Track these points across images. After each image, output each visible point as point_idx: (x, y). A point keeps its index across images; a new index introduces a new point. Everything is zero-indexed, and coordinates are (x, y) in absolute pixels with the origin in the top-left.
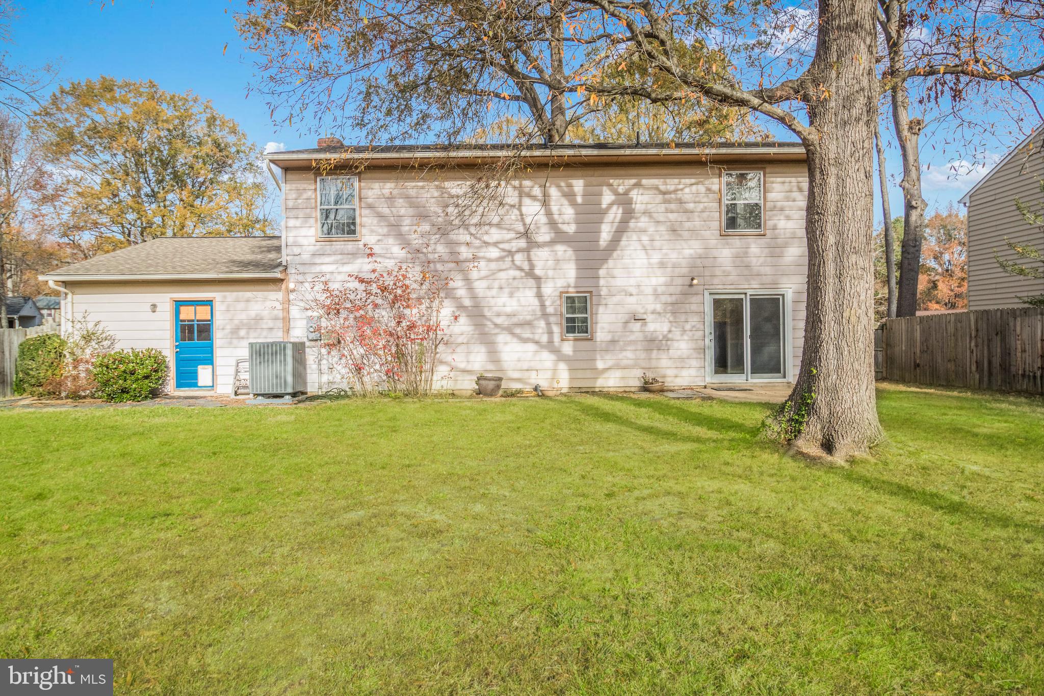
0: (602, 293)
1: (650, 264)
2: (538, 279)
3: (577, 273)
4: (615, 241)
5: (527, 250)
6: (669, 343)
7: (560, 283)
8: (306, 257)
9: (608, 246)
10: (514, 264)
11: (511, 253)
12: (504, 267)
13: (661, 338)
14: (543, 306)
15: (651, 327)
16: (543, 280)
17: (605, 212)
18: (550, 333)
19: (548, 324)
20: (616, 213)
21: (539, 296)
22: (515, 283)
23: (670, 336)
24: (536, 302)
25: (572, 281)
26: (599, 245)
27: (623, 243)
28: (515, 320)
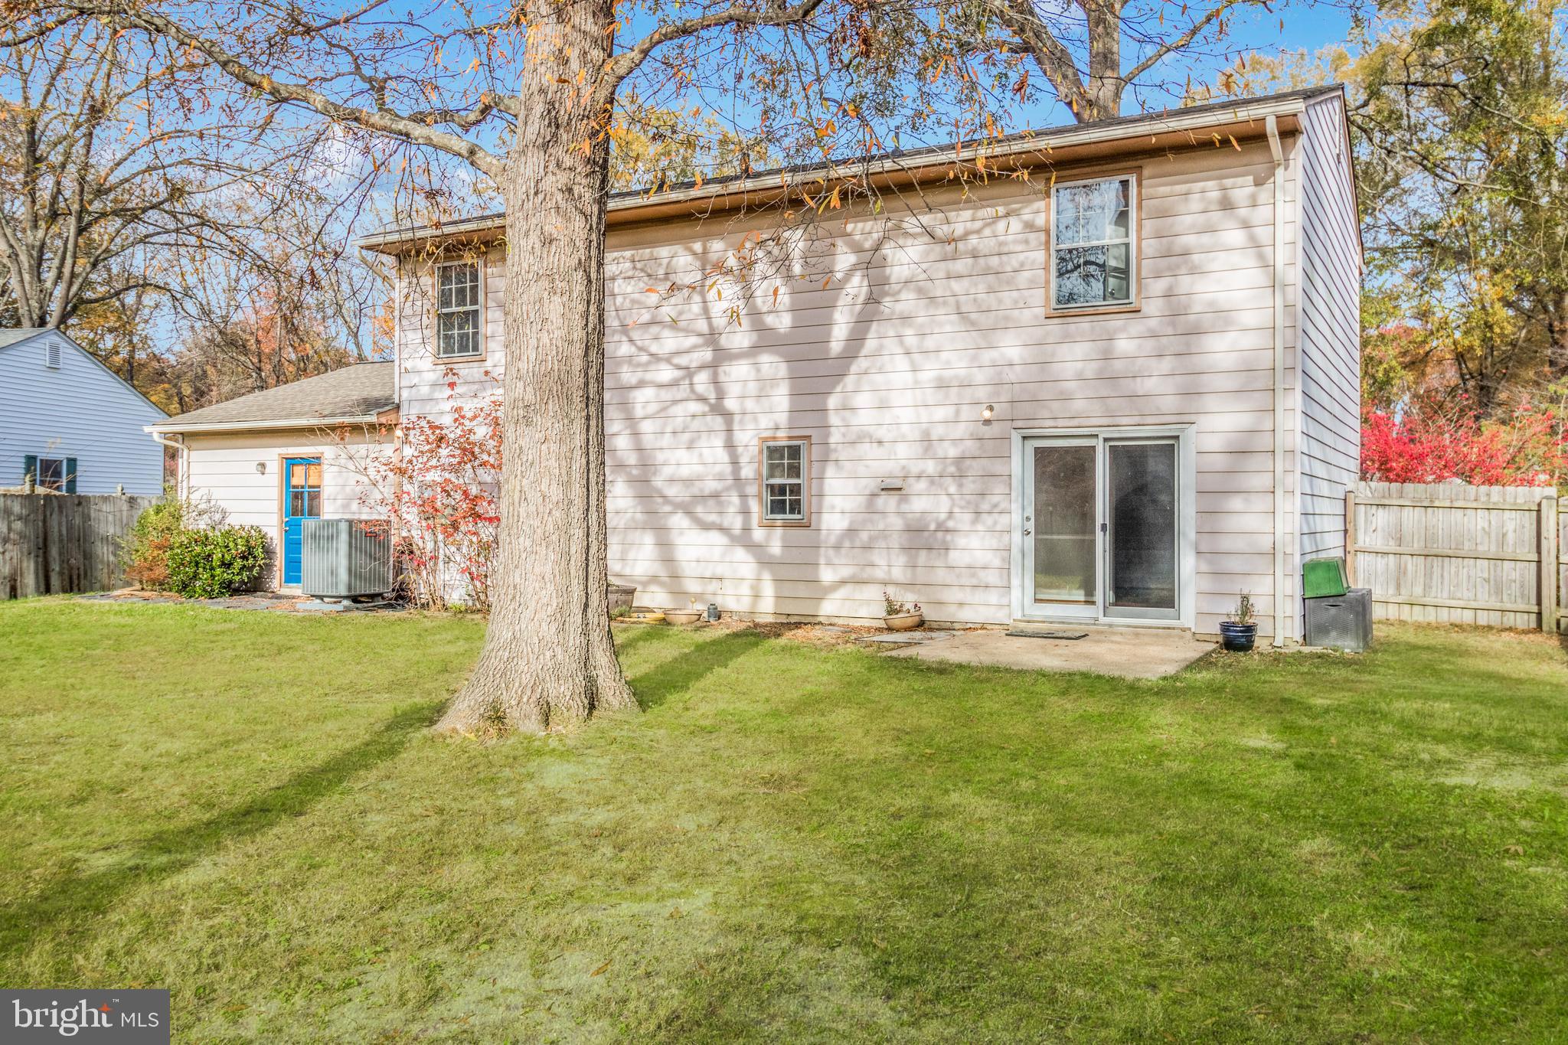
0: (832, 440)
1: (916, 382)
2: (727, 416)
3: (792, 402)
4: (856, 339)
5: (713, 366)
6: (949, 537)
7: (765, 422)
8: (425, 390)
9: (846, 349)
10: (693, 391)
11: (689, 372)
12: (679, 397)
13: (933, 527)
14: (735, 463)
15: (918, 504)
16: (737, 418)
17: (840, 286)
18: (745, 512)
19: (743, 496)
20: (857, 286)
21: (730, 446)
22: (696, 425)
23: (951, 524)
24: (723, 456)
25: (782, 419)
26: (827, 350)
27: (870, 344)
28: (695, 491)
